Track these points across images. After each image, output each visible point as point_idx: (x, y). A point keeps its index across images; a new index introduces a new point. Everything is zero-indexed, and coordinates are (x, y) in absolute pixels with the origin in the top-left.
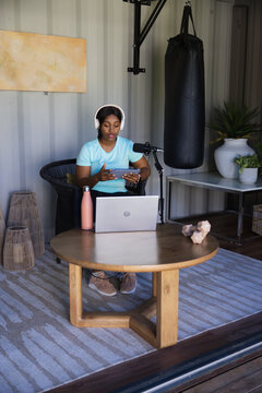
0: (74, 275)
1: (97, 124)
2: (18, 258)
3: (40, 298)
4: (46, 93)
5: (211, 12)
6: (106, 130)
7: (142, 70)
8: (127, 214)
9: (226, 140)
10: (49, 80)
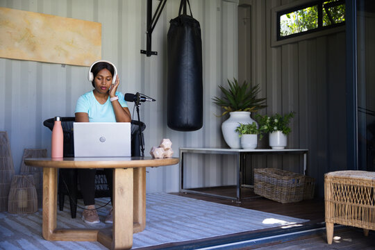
0: (48, 189)
1: (91, 76)
2: (22, 203)
3: (28, 227)
4: (63, 65)
5: (218, 9)
6: (99, 82)
7: (155, 53)
8: (102, 140)
9: (231, 113)
10: (67, 54)
